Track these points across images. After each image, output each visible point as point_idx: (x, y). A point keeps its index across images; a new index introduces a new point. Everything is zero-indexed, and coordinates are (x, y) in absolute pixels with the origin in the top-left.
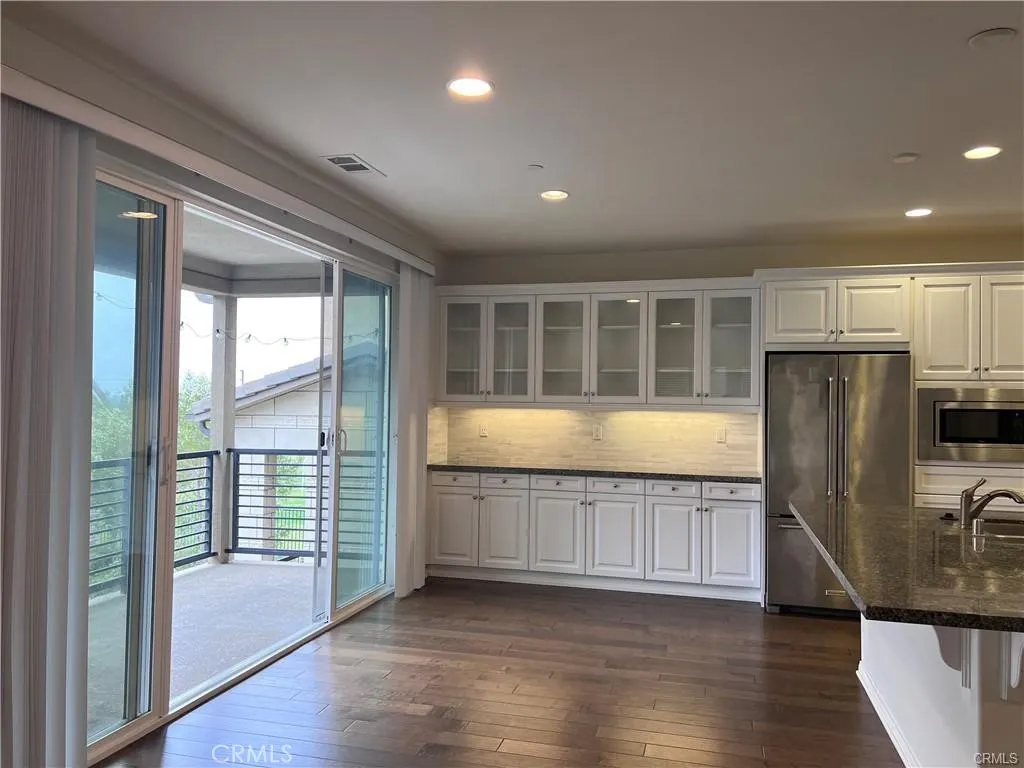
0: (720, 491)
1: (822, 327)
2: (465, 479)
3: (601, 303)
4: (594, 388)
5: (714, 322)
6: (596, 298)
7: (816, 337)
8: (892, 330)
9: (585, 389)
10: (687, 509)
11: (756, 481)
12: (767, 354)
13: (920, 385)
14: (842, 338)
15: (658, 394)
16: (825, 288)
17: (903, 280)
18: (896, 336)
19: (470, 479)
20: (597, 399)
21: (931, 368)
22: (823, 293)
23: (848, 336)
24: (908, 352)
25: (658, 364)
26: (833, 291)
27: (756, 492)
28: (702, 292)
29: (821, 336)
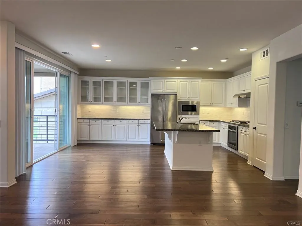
0: (142, 122)
1: (161, 89)
2: (86, 121)
3: (117, 82)
4: (116, 101)
5: (141, 87)
6: (116, 81)
7: (160, 91)
8: (174, 90)
9: (114, 101)
10: (135, 126)
11: (149, 120)
12: (151, 94)
13: (179, 101)
14: (165, 91)
15: (130, 102)
16: (162, 81)
17: (176, 80)
18: (175, 91)
19: (87, 121)
20: (117, 103)
21: (181, 97)
22: (161, 82)
23: (166, 91)
24: (177, 94)
25: (130, 95)
26: (163, 82)
27: (149, 122)
28: (139, 81)
29: (161, 91)
